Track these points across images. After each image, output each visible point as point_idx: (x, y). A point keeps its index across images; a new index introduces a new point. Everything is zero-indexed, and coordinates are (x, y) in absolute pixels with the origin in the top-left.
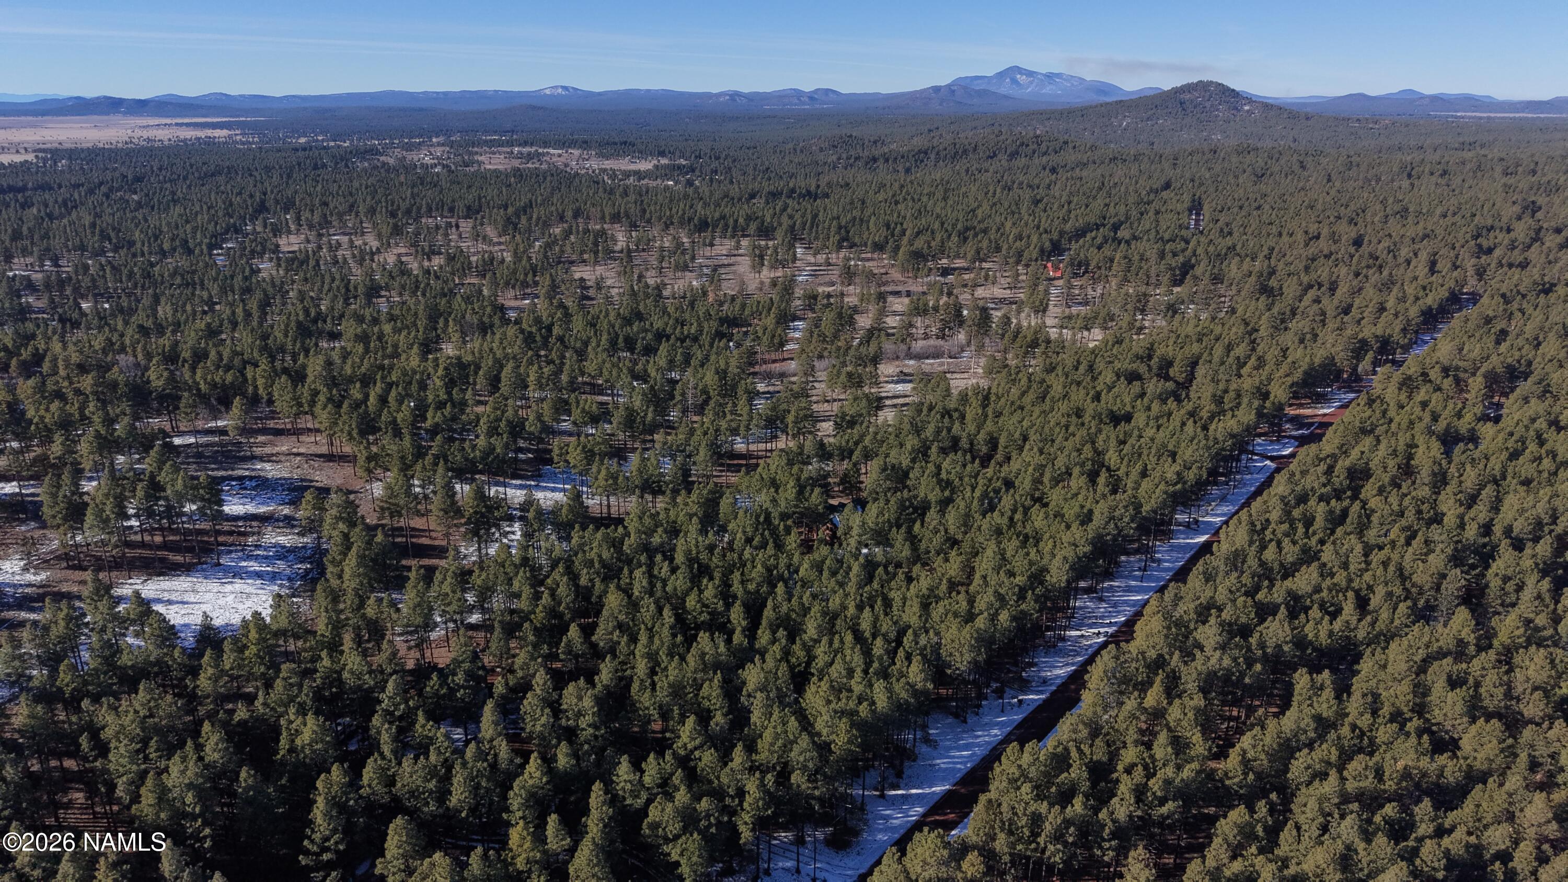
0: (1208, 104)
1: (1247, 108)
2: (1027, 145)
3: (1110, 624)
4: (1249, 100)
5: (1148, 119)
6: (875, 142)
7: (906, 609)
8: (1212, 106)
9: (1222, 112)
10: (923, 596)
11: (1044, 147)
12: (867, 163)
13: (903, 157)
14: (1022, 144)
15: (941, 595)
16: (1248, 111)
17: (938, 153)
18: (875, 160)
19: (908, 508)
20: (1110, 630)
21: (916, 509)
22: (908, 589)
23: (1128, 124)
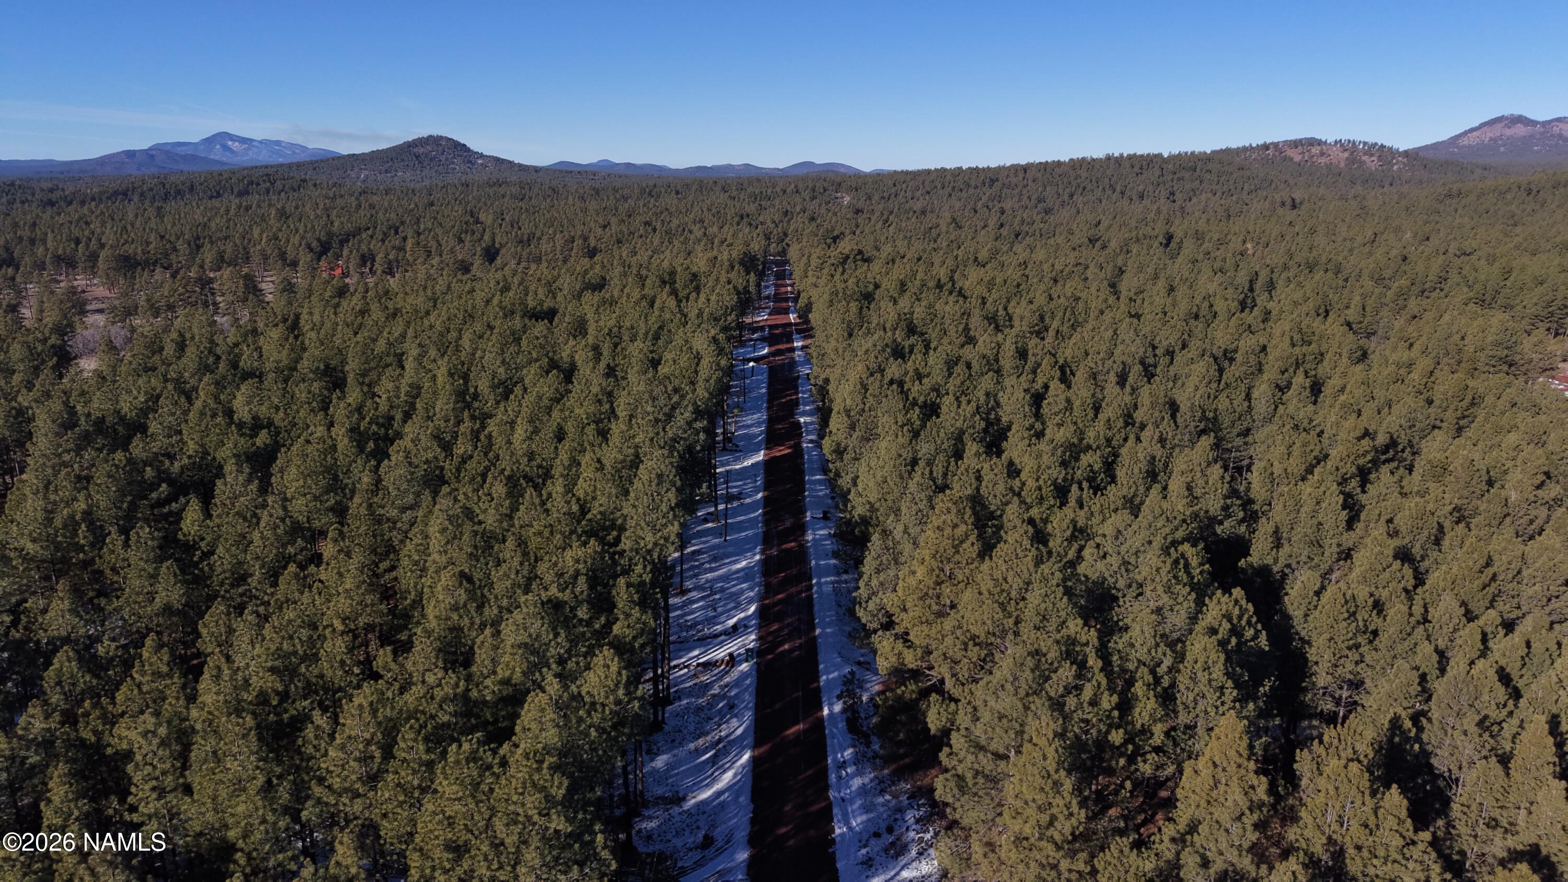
0: (443, 158)
1: (480, 161)
3: (734, 631)
5: (386, 172)
7: (194, 778)
9: (458, 165)
10: (263, 698)
11: (279, 185)
14: (252, 183)
15: (336, 676)
17: (142, 194)
19: (154, 486)
20: (750, 640)
21: (180, 488)
22: (192, 698)
23: (367, 177)
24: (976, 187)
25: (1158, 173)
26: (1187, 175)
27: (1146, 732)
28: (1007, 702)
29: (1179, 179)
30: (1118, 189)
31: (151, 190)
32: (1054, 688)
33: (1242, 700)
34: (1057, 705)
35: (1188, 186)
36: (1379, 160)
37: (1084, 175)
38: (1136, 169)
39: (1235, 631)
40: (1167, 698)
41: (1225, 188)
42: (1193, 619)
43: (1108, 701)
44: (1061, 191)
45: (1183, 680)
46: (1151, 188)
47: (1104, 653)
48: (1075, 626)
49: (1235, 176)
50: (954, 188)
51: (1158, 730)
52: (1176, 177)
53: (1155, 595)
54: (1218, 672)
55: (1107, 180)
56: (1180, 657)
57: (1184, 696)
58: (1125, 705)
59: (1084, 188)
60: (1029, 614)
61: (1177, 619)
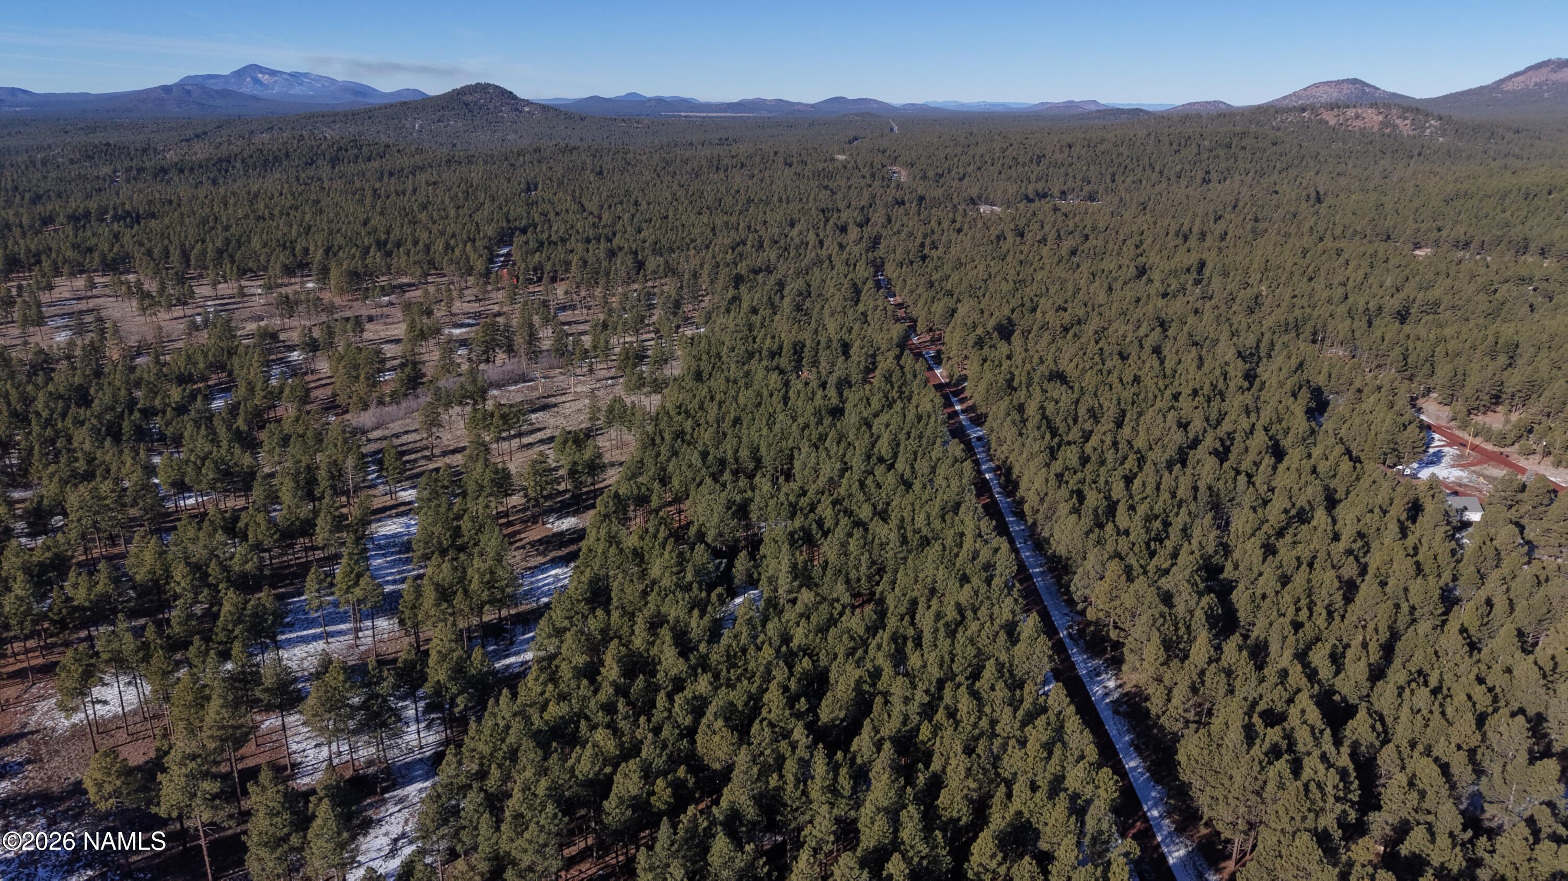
0: (491, 106)
1: (527, 109)
2: (347, 150)
4: (528, 103)
5: (439, 121)
6: (144, 151)
8: (495, 107)
9: (506, 113)
12: (155, 176)
13: (201, 167)
14: (340, 149)
16: (529, 112)
18: (164, 171)
23: (421, 126)
24: (1024, 165)
25: (1195, 151)
26: (1221, 153)
27: (1182, 637)
28: (1146, 628)
29: (1215, 157)
30: (1157, 169)
31: (251, 157)
32: (1157, 625)
33: (1211, 629)
34: (1158, 630)
35: (1223, 165)
36: (1412, 124)
37: (1126, 153)
38: (1175, 147)
39: (1210, 608)
40: (1188, 627)
41: (1258, 168)
42: (1197, 604)
43: (1172, 628)
44: (1104, 171)
45: (1193, 623)
46: (1188, 167)
47: (1170, 614)
48: (1162, 607)
49: (1268, 152)
50: (1003, 165)
51: (1186, 637)
52: (1212, 154)
53: (1185, 596)
54: (1203, 621)
55: (1147, 159)
56: (1192, 616)
57: (1193, 627)
58: (1177, 630)
59: (1126, 167)
60: (1146, 602)
61: (1192, 604)
